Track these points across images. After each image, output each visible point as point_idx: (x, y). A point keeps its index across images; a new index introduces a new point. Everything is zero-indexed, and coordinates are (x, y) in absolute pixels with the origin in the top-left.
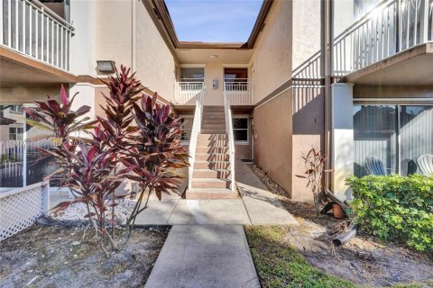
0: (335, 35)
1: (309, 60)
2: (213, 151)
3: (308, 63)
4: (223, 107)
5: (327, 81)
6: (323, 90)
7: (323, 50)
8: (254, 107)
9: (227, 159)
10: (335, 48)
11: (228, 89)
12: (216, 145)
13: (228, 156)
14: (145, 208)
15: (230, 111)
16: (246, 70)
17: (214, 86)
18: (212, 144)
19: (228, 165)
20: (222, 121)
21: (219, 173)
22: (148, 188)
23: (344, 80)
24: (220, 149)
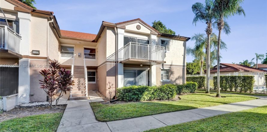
0: (118, 49)
1: (112, 55)
2: (79, 87)
3: (112, 56)
4: (83, 67)
5: (117, 62)
6: (116, 64)
7: (116, 53)
8: (98, 67)
9: (85, 87)
10: (119, 53)
11: (86, 58)
12: (81, 83)
13: (85, 86)
14: (62, 96)
15: (86, 69)
16: (94, 50)
17: (79, 56)
18: (79, 82)
19: (85, 89)
20: (83, 73)
21: (82, 92)
22: (63, 91)
23: (121, 62)
24: (82, 84)
